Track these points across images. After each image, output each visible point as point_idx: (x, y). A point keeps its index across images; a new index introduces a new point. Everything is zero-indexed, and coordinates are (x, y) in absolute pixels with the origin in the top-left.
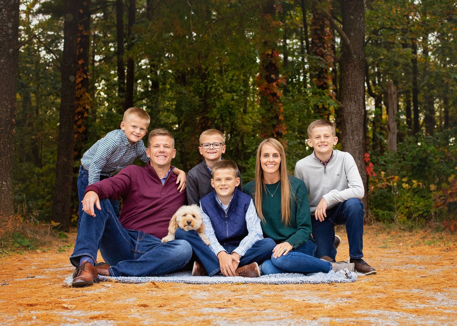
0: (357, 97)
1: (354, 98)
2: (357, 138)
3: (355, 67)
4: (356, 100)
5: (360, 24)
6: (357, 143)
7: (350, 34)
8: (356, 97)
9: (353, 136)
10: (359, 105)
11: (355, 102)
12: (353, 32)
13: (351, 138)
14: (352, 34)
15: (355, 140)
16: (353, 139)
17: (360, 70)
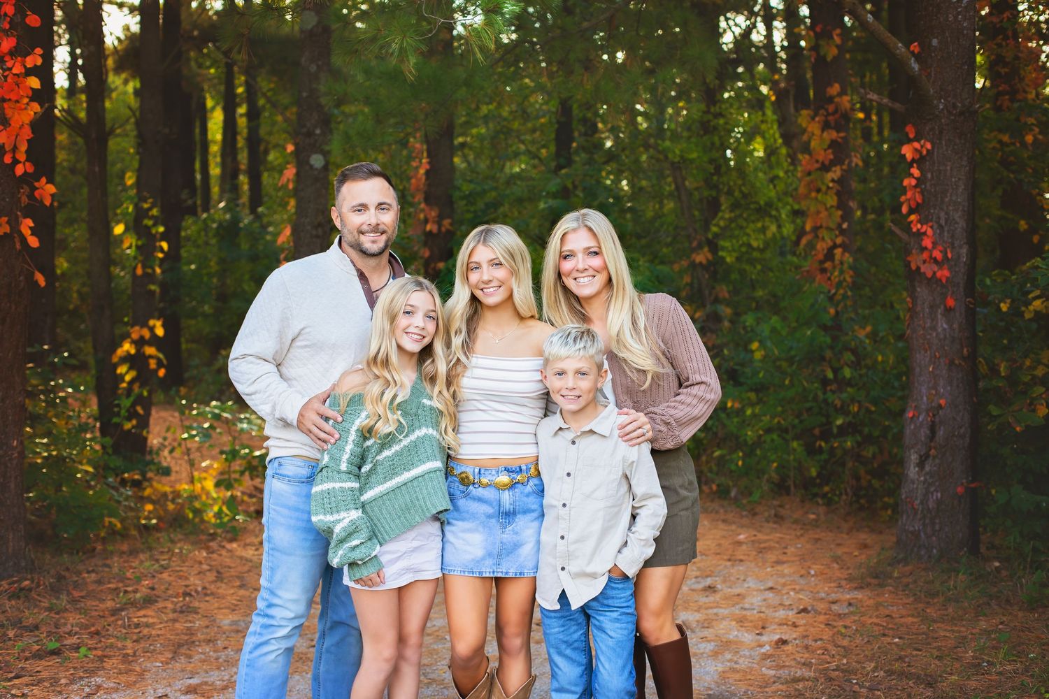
0: (947, 213)
1: (939, 218)
2: (945, 326)
3: (941, 132)
4: (943, 222)
5: (959, 13)
6: (945, 338)
7: (930, 43)
8: (942, 215)
9: (933, 320)
10: (953, 236)
11: (941, 227)
12: (937, 38)
13: (928, 325)
14: (935, 42)
15: (940, 330)
16: (934, 328)
17: (957, 141)
